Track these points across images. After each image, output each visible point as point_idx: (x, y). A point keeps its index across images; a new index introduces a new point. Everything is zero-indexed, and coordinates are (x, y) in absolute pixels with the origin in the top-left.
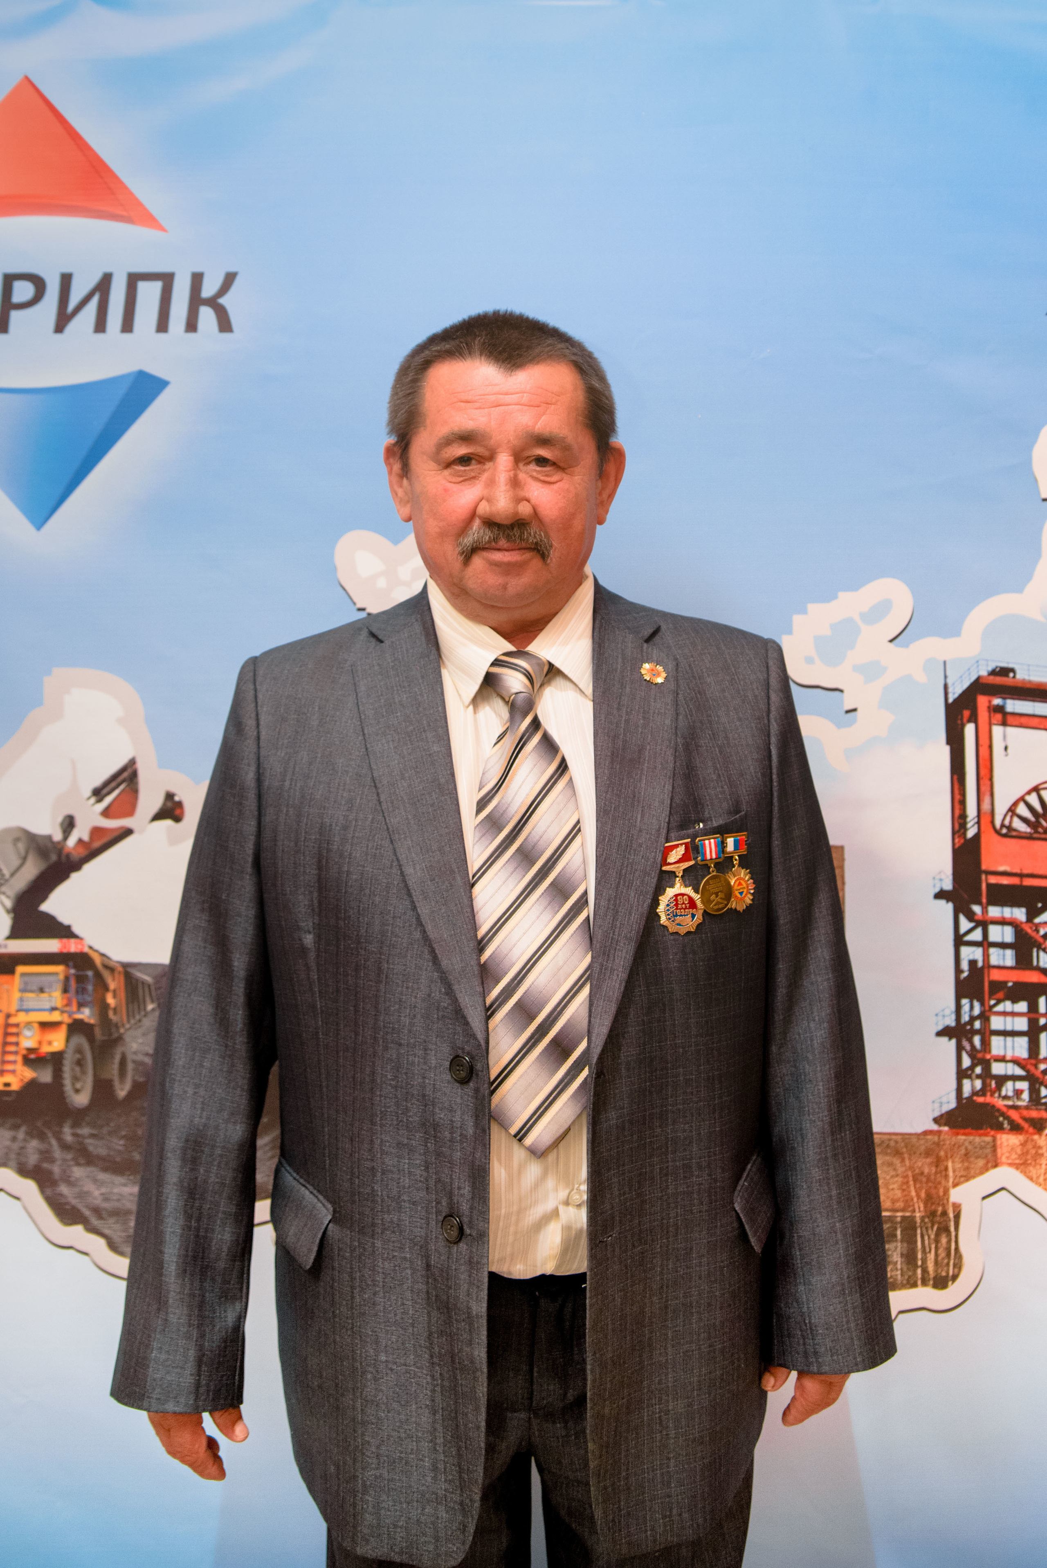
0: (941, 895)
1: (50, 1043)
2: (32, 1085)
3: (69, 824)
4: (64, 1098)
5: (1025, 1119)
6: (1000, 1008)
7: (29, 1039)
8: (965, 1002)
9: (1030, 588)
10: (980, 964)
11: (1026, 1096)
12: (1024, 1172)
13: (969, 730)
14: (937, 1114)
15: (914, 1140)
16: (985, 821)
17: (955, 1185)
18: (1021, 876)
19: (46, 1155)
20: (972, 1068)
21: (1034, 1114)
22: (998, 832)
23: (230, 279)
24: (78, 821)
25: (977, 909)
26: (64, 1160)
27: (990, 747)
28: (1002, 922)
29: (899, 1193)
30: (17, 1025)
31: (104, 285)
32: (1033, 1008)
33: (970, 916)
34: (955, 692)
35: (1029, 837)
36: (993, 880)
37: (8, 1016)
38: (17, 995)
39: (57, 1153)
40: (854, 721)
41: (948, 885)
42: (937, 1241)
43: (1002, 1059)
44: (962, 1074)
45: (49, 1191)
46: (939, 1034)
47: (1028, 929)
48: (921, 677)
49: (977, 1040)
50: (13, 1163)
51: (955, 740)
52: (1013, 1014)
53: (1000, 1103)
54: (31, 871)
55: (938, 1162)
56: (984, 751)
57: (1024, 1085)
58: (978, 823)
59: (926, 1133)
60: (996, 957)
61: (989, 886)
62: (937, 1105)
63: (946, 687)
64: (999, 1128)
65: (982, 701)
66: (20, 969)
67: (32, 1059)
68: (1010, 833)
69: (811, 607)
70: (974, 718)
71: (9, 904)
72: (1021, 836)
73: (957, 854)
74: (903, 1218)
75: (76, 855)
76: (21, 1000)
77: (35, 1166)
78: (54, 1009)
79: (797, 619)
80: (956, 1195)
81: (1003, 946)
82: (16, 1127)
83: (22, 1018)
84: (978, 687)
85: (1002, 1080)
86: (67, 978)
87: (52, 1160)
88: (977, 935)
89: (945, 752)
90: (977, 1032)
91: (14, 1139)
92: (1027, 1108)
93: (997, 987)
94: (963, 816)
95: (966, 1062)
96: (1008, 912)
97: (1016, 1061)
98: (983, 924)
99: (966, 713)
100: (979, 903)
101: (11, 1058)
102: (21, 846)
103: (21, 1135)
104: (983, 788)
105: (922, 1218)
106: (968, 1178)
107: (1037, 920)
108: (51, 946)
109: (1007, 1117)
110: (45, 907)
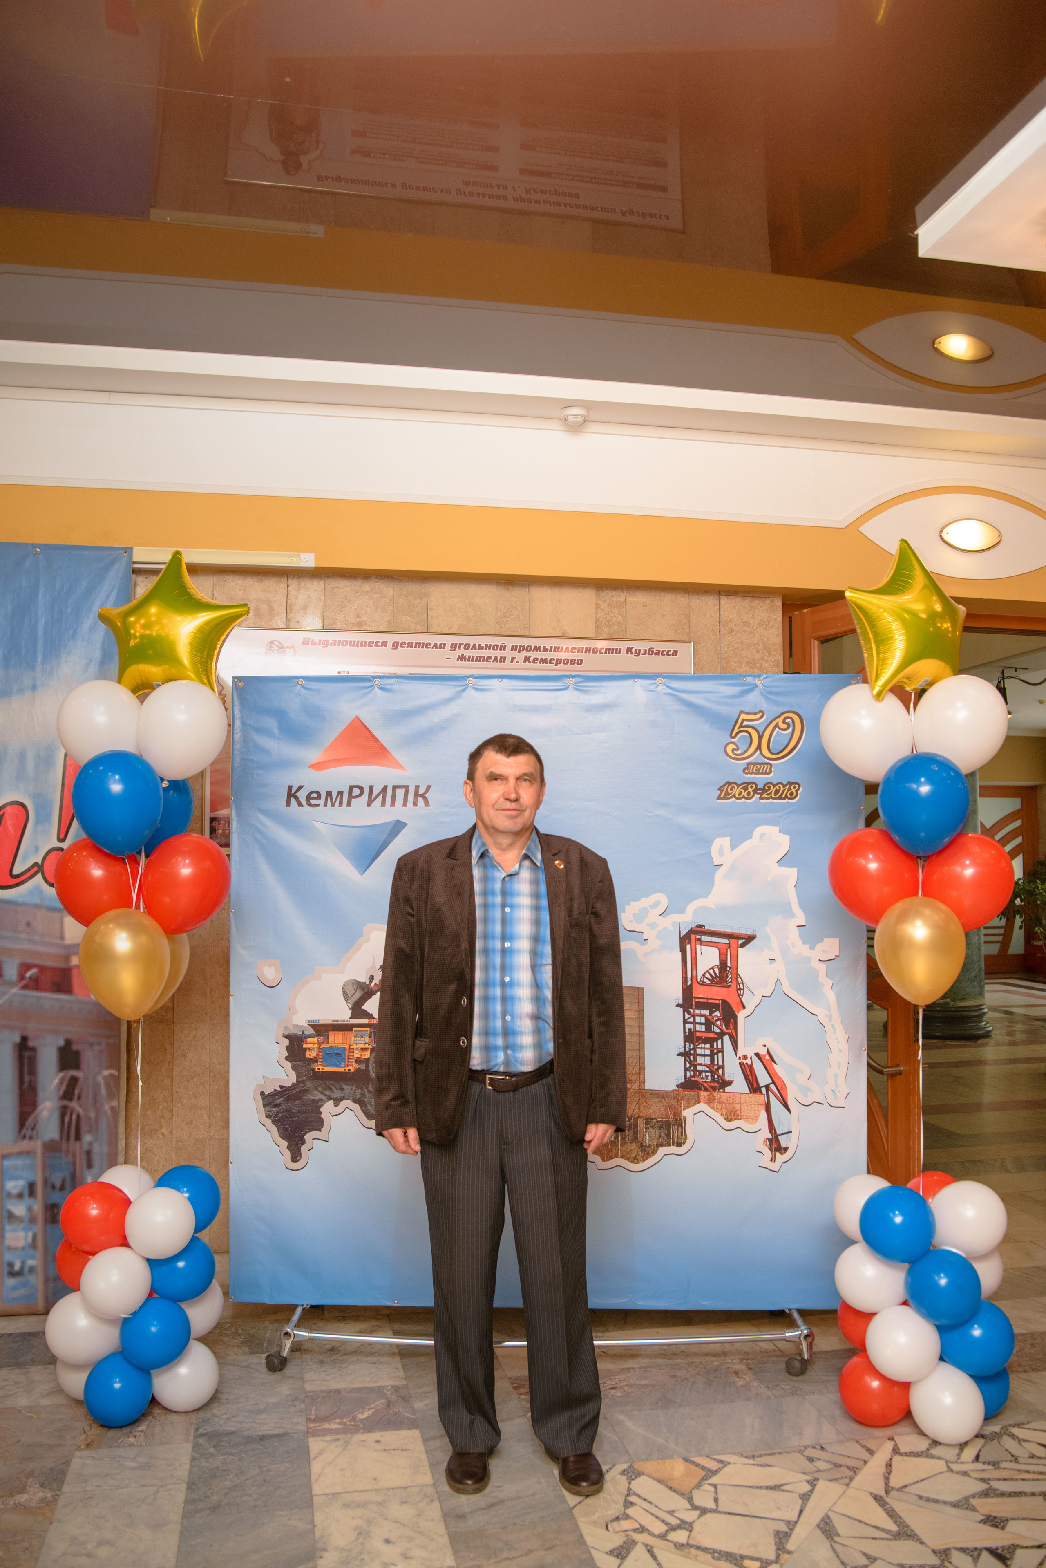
0: (678, 1005)
1: (364, 1055)
2: (358, 1070)
3: (372, 978)
4: (369, 1075)
5: (709, 1086)
6: (700, 1046)
7: (357, 1055)
8: (687, 1043)
9: (710, 896)
10: (693, 1030)
11: (709, 1078)
12: (709, 1105)
13: (688, 947)
14: (677, 1084)
15: (669, 1093)
16: (694, 979)
17: (684, 1109)
18: (707, 999)
19: (363, 1095)
20: (690, 1067)
21: (713, 1084)
22: (699, 983)
23: (429, 787)
24: (375, 977)
25: (691, 1010)
26: (369, 1097)
27: (696, 953)
28: (701, 1015)
29: (664, 1112)
30: (353, 1049)
31: (385, 788)
32: (712, 1046)
33: (689, 1013)
34: (683, 933)
35: (710, 985)
36: (697, 1000)
37: (350, 1046)
38: (353, 1038)
39: (367, 1094)
40: (647, 943)
41: (681, 1002)
42: (678, 1130)
43: (701, 1064)
44: (686, 1070)
45: (363, 1108)
46: (678, 1055)
47: (709, 1017)
48: (671, 928)
49: (692, 1057)
50: (351, 1098)
51: (683, 951)
52: (705, 1048)
53: (700, 1080)
54: (358, 995)
55: (678, 1101)
56: (693, 954)
57: (709, 1074)
58: (692, 980)
59: (673, 1090)
60: (698, 1028)
61: (696, 1002)
62: (677, 1081)
63: (680, 932)
64: (700, 1089)
65: (693, 937)
66: (354, 1029)
67: (358, 1061)
68: (703, 983)
69: (632, 903)
70: (690, 943)
71: (350, 1006)
72: (707, 985)
73: (684, 990)
74: (666, 1121)
75: (374, 989)
76: (355, 1040)
77: (359, 1099)
78: (366, 1043)
79: (627, 907)
80: (684, 1113)
81: (701, 1024)
82: (352, 1085)
83: (355, 1046)
84: (691, 932)
85: (701, 1072)
86: (371, 1032)
87: (365, 1097)
88: (691, 1020)
89: (679, 955)
90: (692, 1055)
91: (352, 1089)
92: (710, 1082)
93: (699, 1038)
94: (686, 977)
95: (688, 1065)
96: (702, 1012)
97: (706, 1065)
98: (694, 1016)
99: (687, 941)
100: (692, 1008)
101: (351, 1060)
102: (355, 986)
103: (354, 1088)
104: (693, 968)
105: (672, 1122)
106: (689, 1107)
107: (713, 1015)
108: (365, 1021)
109: (703, 1086)
110: (363, 1008)
